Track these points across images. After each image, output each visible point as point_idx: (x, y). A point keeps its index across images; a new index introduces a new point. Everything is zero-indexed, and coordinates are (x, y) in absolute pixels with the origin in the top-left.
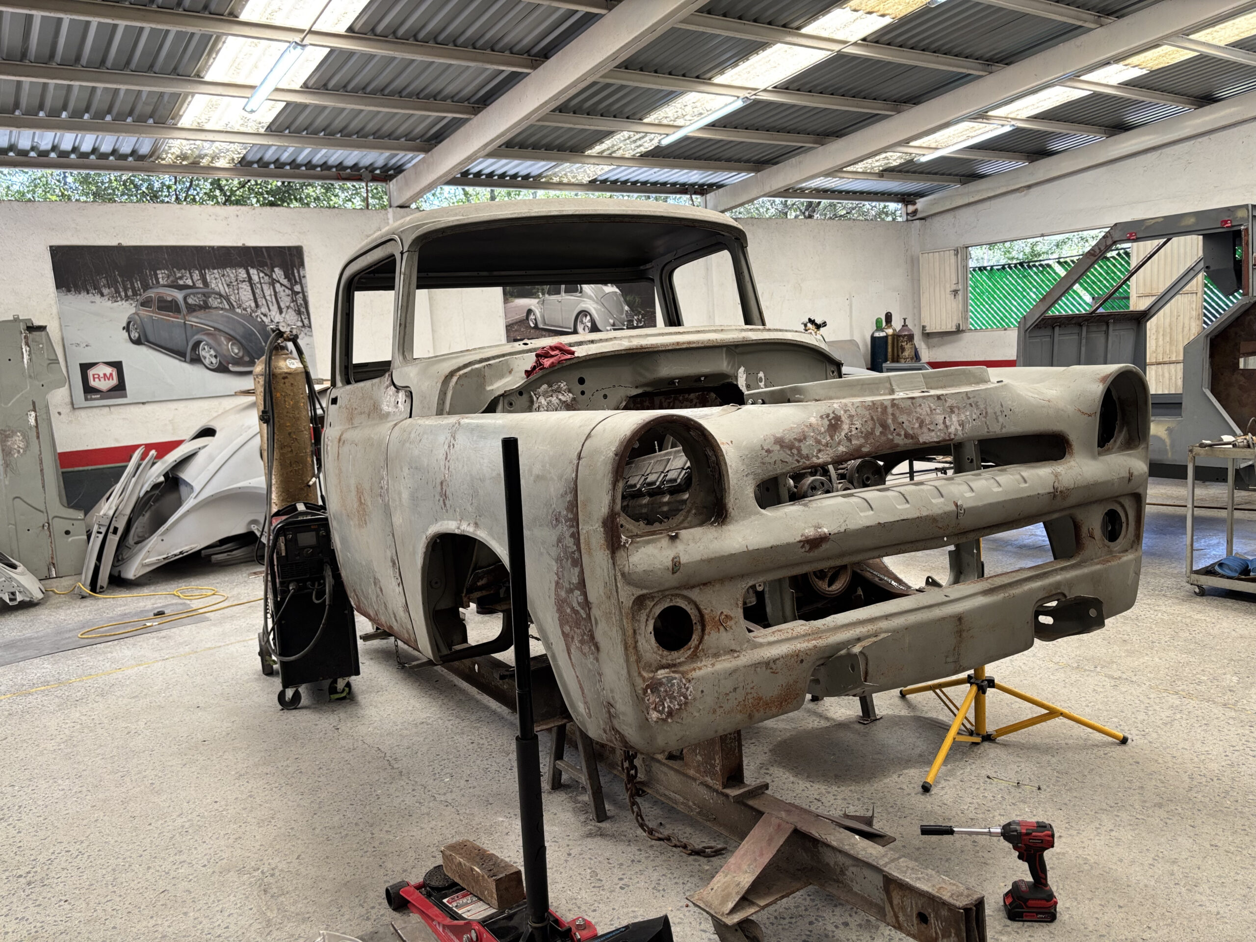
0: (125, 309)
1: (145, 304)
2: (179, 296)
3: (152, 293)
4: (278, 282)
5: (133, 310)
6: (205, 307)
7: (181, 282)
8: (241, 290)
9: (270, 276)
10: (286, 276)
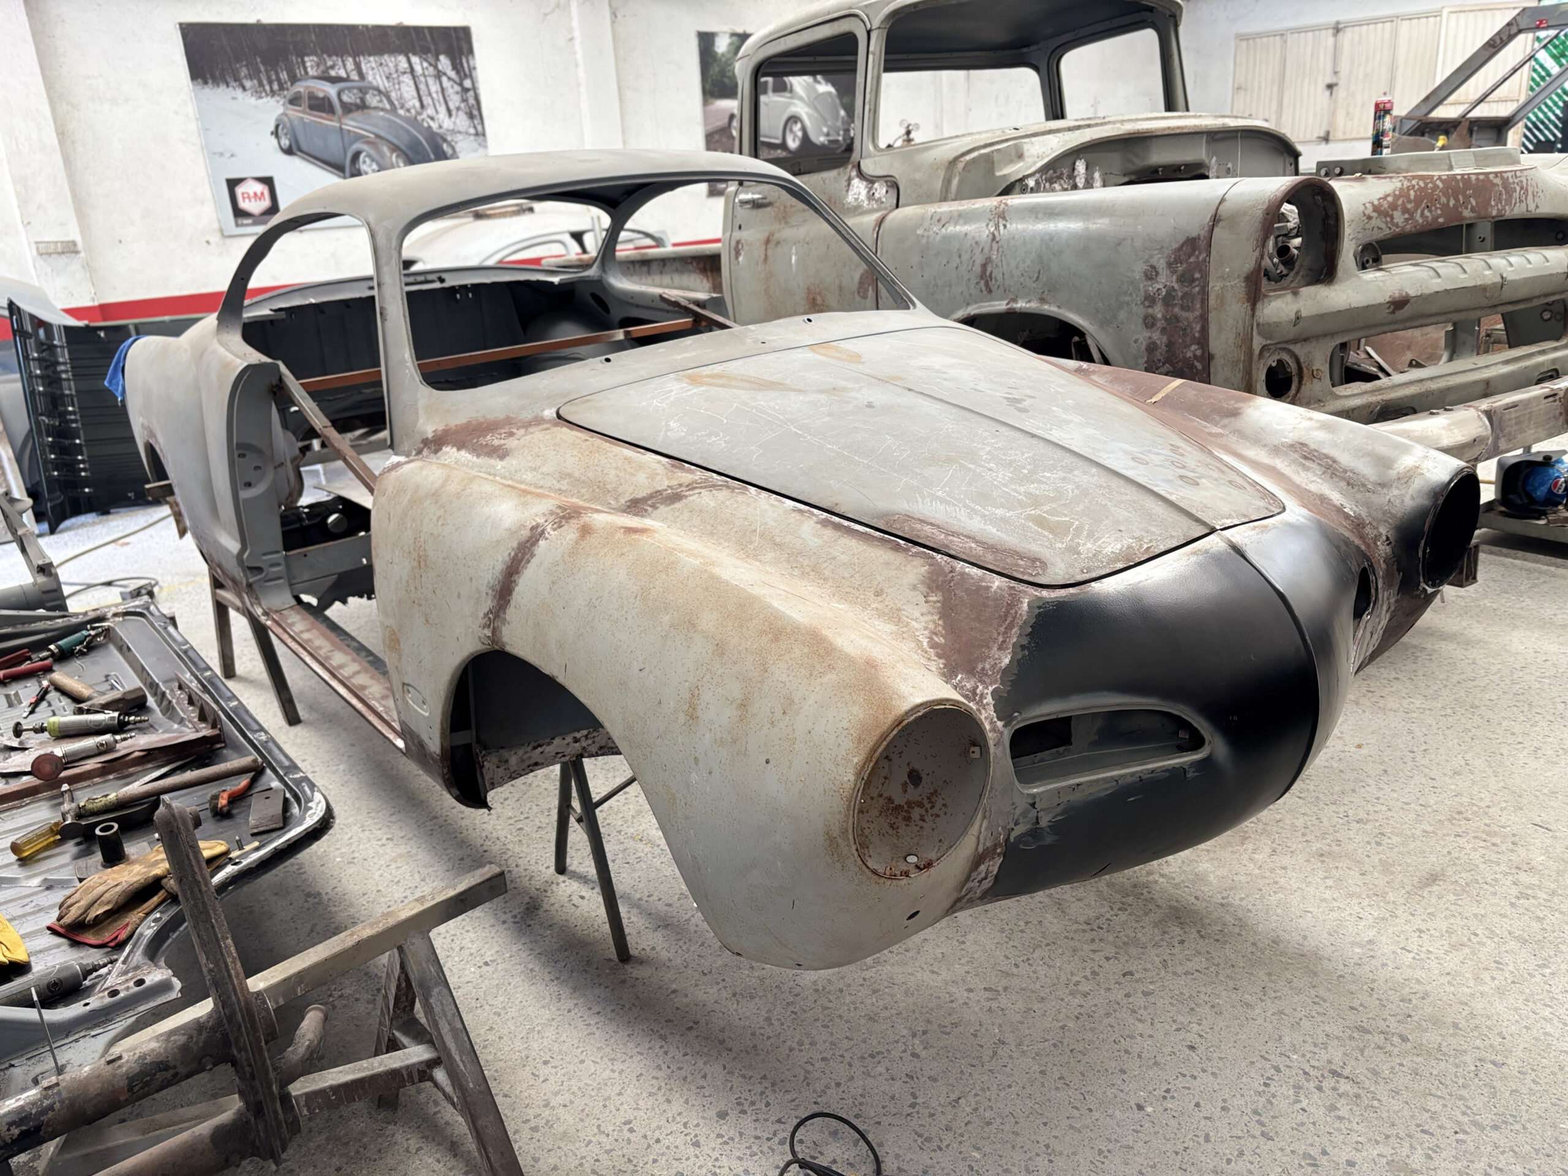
0: (272, 109)
1: (294, 101)
2: (331, 90)
3: (300, 87)
4: (445, 74)
5: (281, 110)
6: (363, 106)
7: (333, 73)
8: (402, 85)
9: (436, 67)
10: (454, 67)
